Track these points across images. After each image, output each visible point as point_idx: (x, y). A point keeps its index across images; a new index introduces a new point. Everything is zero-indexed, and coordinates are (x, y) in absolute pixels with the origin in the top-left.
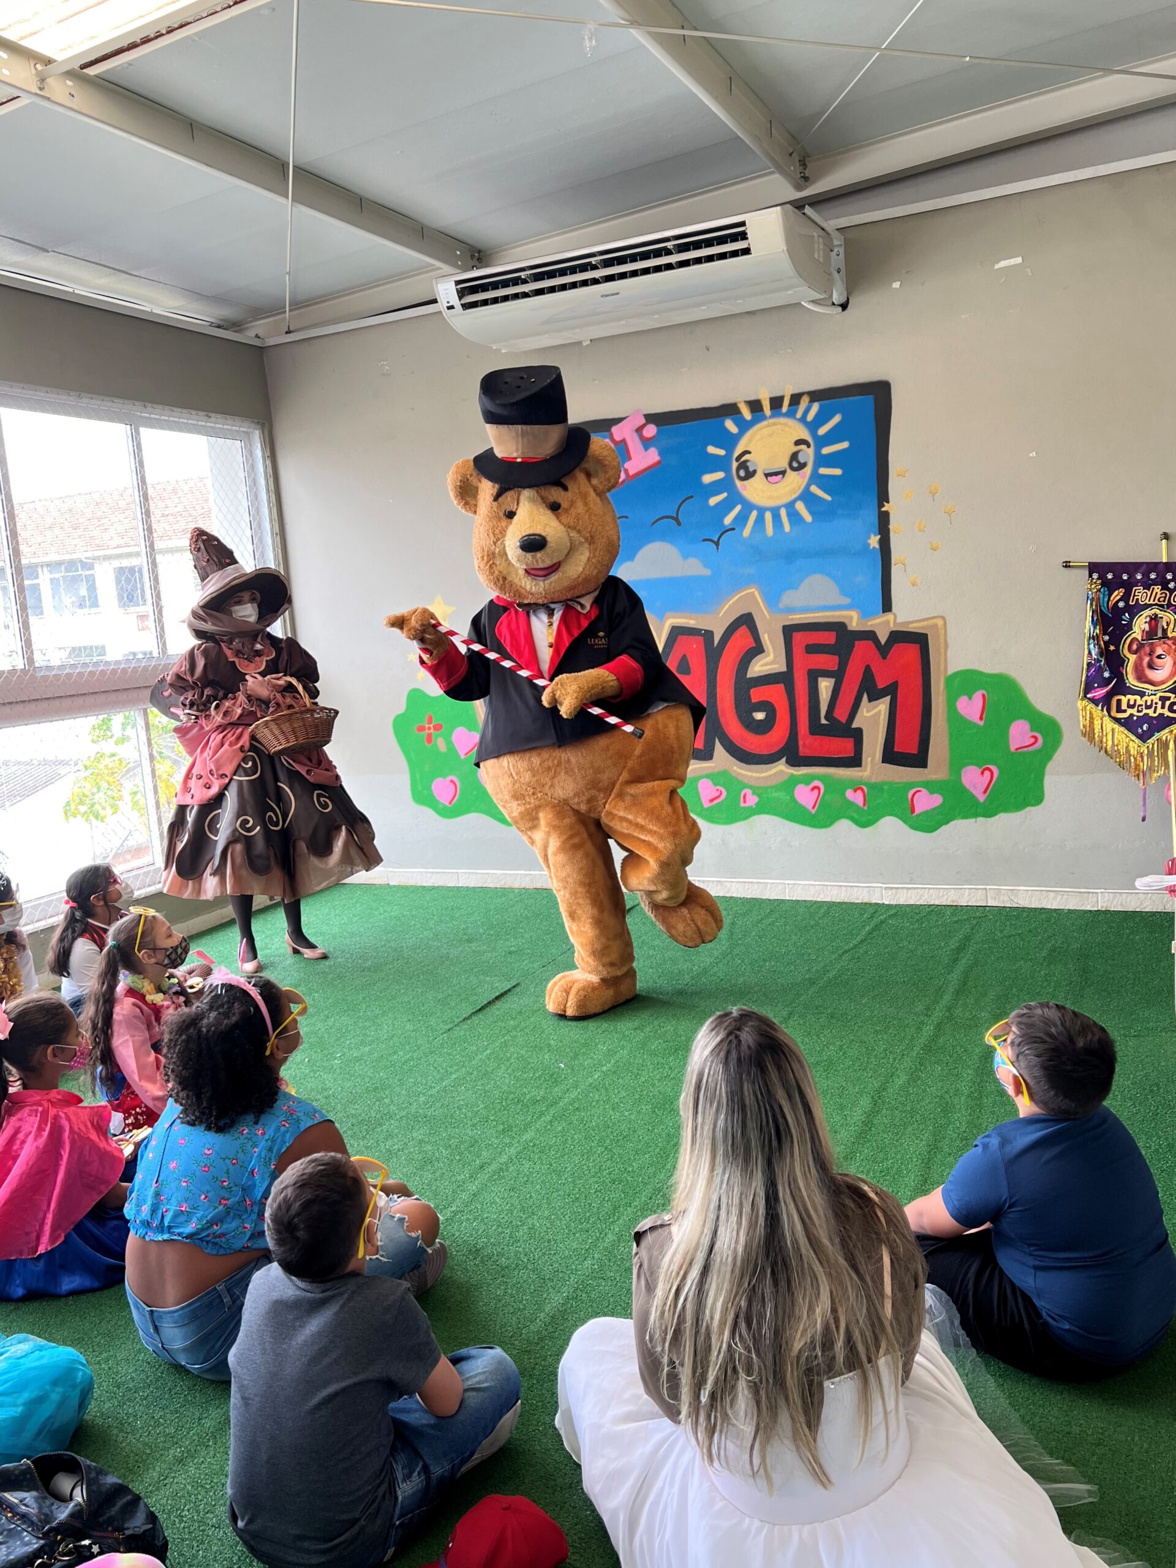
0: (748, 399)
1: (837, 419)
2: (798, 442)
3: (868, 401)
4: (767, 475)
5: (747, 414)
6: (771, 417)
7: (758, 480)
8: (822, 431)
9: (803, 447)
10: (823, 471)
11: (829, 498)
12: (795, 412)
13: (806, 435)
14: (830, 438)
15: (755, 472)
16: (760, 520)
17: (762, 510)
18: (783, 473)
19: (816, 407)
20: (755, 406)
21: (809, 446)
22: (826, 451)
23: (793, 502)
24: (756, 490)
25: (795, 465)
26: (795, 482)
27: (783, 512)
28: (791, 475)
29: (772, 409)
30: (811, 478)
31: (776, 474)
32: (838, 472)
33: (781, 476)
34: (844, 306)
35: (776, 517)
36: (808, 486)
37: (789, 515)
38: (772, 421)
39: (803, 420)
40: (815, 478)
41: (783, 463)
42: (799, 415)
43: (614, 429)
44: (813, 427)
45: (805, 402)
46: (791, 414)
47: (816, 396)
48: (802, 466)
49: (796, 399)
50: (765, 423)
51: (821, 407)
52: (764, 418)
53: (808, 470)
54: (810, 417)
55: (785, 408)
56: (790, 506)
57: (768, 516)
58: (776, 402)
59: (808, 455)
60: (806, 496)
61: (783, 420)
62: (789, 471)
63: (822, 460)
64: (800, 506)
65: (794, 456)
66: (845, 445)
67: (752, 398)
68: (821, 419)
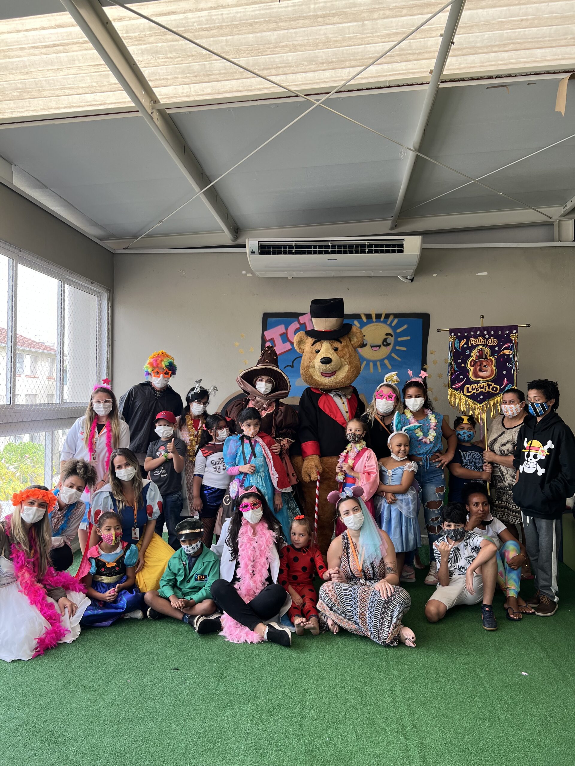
0: (366, 313)
1: (405, 327)
2: (387, 334)
3: (420, 321)
4: (372, 347)
5: (364, 319)
6: (375, 322)
7: (368, 348)
8: (399, 331)
9: (390, 336)
10: (398, 348)
11: (400, 360)
12: (387, 321)
13: (390, 331)
14: (402, 334)
15: (366, 344)
16: (368, 365)
17: (368, 361)
18: (380, 346)
19: (396, 321)
20: (369, 316)
21: (392, 336)
22: (400, 339)
23: (383, 359)
24: (365, 352)
25: (385, 343)
26: (385, 351)
27: (378, 363)
28: (383, 348)
29: (376, 318)
30: (392, 350)
31: (376, 346)
32: (405, 349)
33: (378, 348)
34: (412, 280)
35: (375, 364)
36: (391, 353)
37: (381, 365)
38: (375, 324)
39: (390, 325)
40: (394, 350)
41: (380, 342)
42: (389, 323)
43: (300, 318)
44: (394, 328)
45: (391, 318)
46: (385, 322)
47: (396, 316)
48: (388, 345)
49: (387, 316)
50: (372, 324)
51: (398, 320)
52: (373, 322)
53: (391, 347)
54: (393, 324)
55: (382, 319)
56: (382, 361)
57: (371, 364)
58: (378, 316)
59: (391, 340)
60: (389, 357)
61: (380, 324)
62: (382, 346)
63: (397, 343)
64: (386, 361)
65: (385, 340)
66: (408, 338)
67: (368, 313)
68: (398, 326)
